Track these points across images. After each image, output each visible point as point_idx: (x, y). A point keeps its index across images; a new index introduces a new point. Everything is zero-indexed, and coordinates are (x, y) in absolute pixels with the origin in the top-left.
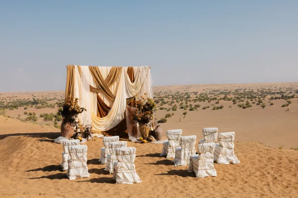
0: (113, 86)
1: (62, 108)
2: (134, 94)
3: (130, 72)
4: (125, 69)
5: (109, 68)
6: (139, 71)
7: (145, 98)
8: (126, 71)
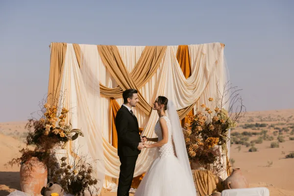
0: (147, 85)
1: (33, 130)
2: (191, 101)
3: (183, 57)
4: (171, 51)
5: (140, 49)
6: (202, 53)
7: (212, 109)
8: (175, 53)
